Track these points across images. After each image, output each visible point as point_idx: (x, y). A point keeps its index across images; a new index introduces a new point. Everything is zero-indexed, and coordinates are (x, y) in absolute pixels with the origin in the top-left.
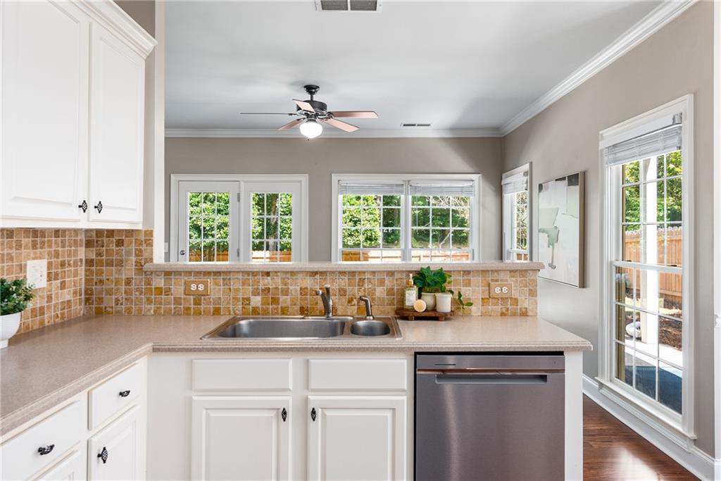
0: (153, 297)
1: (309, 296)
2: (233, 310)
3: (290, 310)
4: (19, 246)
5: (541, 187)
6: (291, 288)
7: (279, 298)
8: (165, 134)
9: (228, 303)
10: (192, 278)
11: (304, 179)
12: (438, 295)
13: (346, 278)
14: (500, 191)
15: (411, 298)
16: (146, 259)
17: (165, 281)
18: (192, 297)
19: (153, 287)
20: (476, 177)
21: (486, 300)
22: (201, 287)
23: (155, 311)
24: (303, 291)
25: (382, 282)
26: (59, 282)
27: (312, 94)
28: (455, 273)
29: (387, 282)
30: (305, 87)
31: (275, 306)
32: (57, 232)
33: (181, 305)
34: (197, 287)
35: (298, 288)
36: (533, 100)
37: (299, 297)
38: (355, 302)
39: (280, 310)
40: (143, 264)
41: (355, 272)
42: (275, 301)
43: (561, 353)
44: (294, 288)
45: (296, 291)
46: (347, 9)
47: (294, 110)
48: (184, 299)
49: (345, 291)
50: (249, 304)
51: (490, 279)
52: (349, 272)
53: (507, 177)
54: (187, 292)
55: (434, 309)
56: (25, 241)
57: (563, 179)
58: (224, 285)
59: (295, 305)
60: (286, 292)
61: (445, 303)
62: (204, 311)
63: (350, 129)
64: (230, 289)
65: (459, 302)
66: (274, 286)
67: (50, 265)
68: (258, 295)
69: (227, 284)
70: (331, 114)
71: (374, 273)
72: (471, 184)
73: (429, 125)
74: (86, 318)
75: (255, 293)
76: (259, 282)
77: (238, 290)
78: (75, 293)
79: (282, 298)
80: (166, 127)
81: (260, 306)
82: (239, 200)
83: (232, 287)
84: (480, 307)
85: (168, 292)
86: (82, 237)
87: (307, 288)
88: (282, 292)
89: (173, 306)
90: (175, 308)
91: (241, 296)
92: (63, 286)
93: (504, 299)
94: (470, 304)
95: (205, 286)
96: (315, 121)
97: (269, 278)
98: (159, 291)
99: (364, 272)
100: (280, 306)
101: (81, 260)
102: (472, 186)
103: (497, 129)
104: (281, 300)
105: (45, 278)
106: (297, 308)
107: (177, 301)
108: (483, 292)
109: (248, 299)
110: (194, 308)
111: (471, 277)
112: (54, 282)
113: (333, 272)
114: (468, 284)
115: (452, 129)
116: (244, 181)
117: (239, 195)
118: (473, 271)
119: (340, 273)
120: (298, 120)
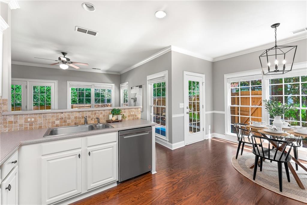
0: (8, 125)
1: (78, 119)
2: (48, 126)
3: (71, 124)
5: (132, 88)
6: (71, 117)
7: (66, 121)
8: (11, 63)
9: (46, 124)
10: (29, 116)
11: (56, 82)
12: (118, 115)
14: (119, 88)
15: (111, 117)
16: (3, 110)
17: (14, 119)
18: (28, 123)
19: (8, 121)
20: (113, 85)
21: (129, 116)
22: (33, 120)
23: (9, 130)
24: (76, 118)
25: (101, 113)
27: (64, 55)
28: (122, 110)
29: (103, 113)
30: (62, 53)
31: (65, 123)
33: (23, 126)
34: (31, 120)
35: (74, 117)
36: (130, 66)
37: (74, 119)
38: (93, 119)
39: (67, 124)
40: (2, 112)
41: (93, 111)
42: (65, 121)
43: (151, 126)
44: (72, 117)
45: (73, 118)
46: (86, 33)
47: (58, 59)
48: (24, 124)
49: (90, 116)
50: (55, 124)
51: (130, 111)
52: (91, 111)
53: (121, 85)
54: (26, 121)
55: (117, 119)
57: (138, 86)
58: (43, 118)
59: (73, 122)
60: (69, 118)
61: (120, 117)
62: (34, 128)
63: (77, 68)
64: (46, 119)
65: (123, 117)
66: (65, 117)
68: (58, 120)
69: (45, 118)
70: (72, 63)
71: (99, 111)
72: (112, 86)
73: (100, 69)
75: (57, 120)
76: (59, 116)
77: (50, 119)
79: (68, 121)
80: (12, 60)
81: (59, 124)
82: (26, 88)
83: (47, 119)
84: (128, 118)
85: (16, 122)
87: (77, 117)
88: (68, 118)
89: (18, 128)
90: (19, 128)
91: (51, 121)
93: (133, 115)
94: (126, 117)
95: (34, 119)
96: (65, 64)
97: (63, 114)
98: (11, 122)
99: (96, 111)
100: (67, 123)
102: (112, 87)
103: (119, 72)
104: (67, 121)
106: (73, 123)
107: (21, 125)
108: (128, 114)
109: (54, 122)
110: (29, 127)
111: (125, 110)
114: (125, 112)
115: (107, 71)
116: (29, 81)
119: (88, 111)
120: (58, 63)
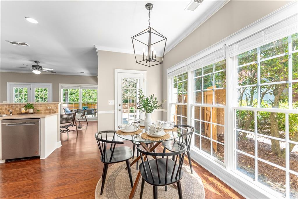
11: (51, 85)
15: (23, 110)
21: (45, 110)
27: (37, 63)
28: (38, 104)
30: (35, 61)
43: (39, 118)
46: (20, 45)
55: (27, 112)
61: (31, 111)
73: (84, 73)
82: (31, 90)
93: (50, 110)
96: (38, 70)
114: (41, 107)
116: (32, 85)
117: (31, 88)
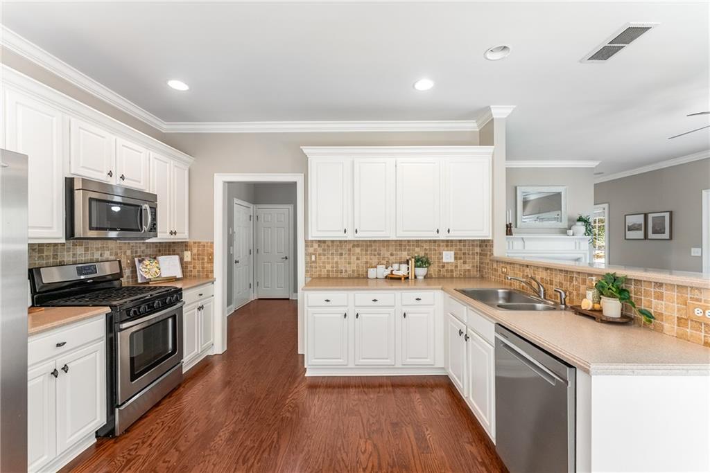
4: (439, 246)
10: (503, 265)
12: (604, 299)
13: (563, 274)
16: (492, 254)
17: (496, 265)
18: (503, 275)
19: (494, 267)
21: (682, 321)
23: (494, 280)
24: (542, 280)
26: (462, 261)
28: (646, 283)
32: (460, 241)
40: (491, 256)
41: (567, 271)
45: (539, 279)
48: (501, 275)
49: (562, 284)
50: (521, 283)
51: (689, 296)
52: (565, 271)
54: (502, 272)
56: (442, 244)
58: (513, 270)
62: (507, 283)
67: (455, 254)
71: (579, 273)
74: (479, 278)
76: (525, 271)
77: (517, 274)
78: (473, 266)
83: (515, 272)
84: (676, 327)
86: (478, 243)
87: (544, 278)
89: (499, 278)
92: (465, 263)
93: (709, 326)
95: (507, 270)
97: (528, 269)
98: (495, 270)
99: (573, 272)
101: (477, 253)
105: (453, 258)
108: (679, 310)
110: (504, 281)
111: (663, 290)
112: (459, 261)
113: (556, 269)
114: (660, 297)
118: (666, 284)
119: (560, 270)
